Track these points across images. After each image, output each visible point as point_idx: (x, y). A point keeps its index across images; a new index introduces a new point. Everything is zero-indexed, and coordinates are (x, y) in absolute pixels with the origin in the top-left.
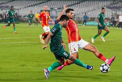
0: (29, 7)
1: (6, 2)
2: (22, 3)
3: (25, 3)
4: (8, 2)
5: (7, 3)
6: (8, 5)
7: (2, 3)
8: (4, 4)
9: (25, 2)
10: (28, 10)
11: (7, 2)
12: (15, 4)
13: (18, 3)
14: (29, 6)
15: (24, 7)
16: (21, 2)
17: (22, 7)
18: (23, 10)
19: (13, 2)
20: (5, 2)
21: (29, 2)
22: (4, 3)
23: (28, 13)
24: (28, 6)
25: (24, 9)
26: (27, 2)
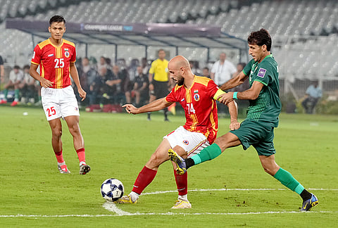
0: (323, 39)
1: (209, 13)
2: (287, 16)
3: (304, 18)
4: (219, 11)
5: (212, 17)
6: (217, 23)
7: (190, 17)
8: (199, 22)
9: (302, 13)
10: (319, 51)
11: (213, 8)
12: (252, 20)
13: (268, 16)
14: (324, 33)
15: (296, 36)
16: (284, 13)
17: (286, 34)
18: (290, 49)
19: (244, 10)
20: (203, 12)
21: (321, 13)
22: (199, 16)
23: (315, 65)
24: (317, 30)
25: (298, 44)
26: (312, 13)
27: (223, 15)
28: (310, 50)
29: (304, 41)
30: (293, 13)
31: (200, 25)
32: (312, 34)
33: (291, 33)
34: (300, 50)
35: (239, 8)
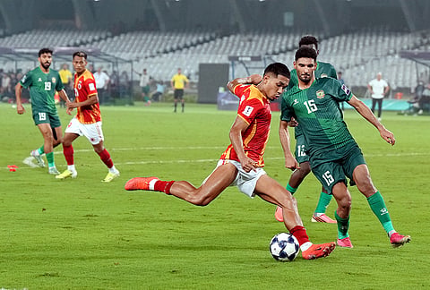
0: (165, 55)
1: (94, 40)
2: (142, 42)
3: (153, 42)
4: (100, 39)
5: (95, 43)
6: (99, 47)
7: (82, 43)
8: (88, 46)
9: (152, 40)
10: (162, 63)
11: (96, 38)
12: (121, 45)
13: (131, 42)
14: (166, 52)
15: (148, 54)
16: (141, 39)
17: (142, 53)
18: (145, 62)
19: (116, 38)
20: (90, 40)
21: (163, 39)
22: (88, 42)
23: (160, 71)
24: (161, 50)
25: (150, 59)
26: (158, 39)
27: (103, 42)
28: (156, 63)
29: (153, 57)
30: (146, 39)
31: (88, 48)
32: (158, 52)
33: (146, 51)
34: (151, 63)
35: (112, 37)
